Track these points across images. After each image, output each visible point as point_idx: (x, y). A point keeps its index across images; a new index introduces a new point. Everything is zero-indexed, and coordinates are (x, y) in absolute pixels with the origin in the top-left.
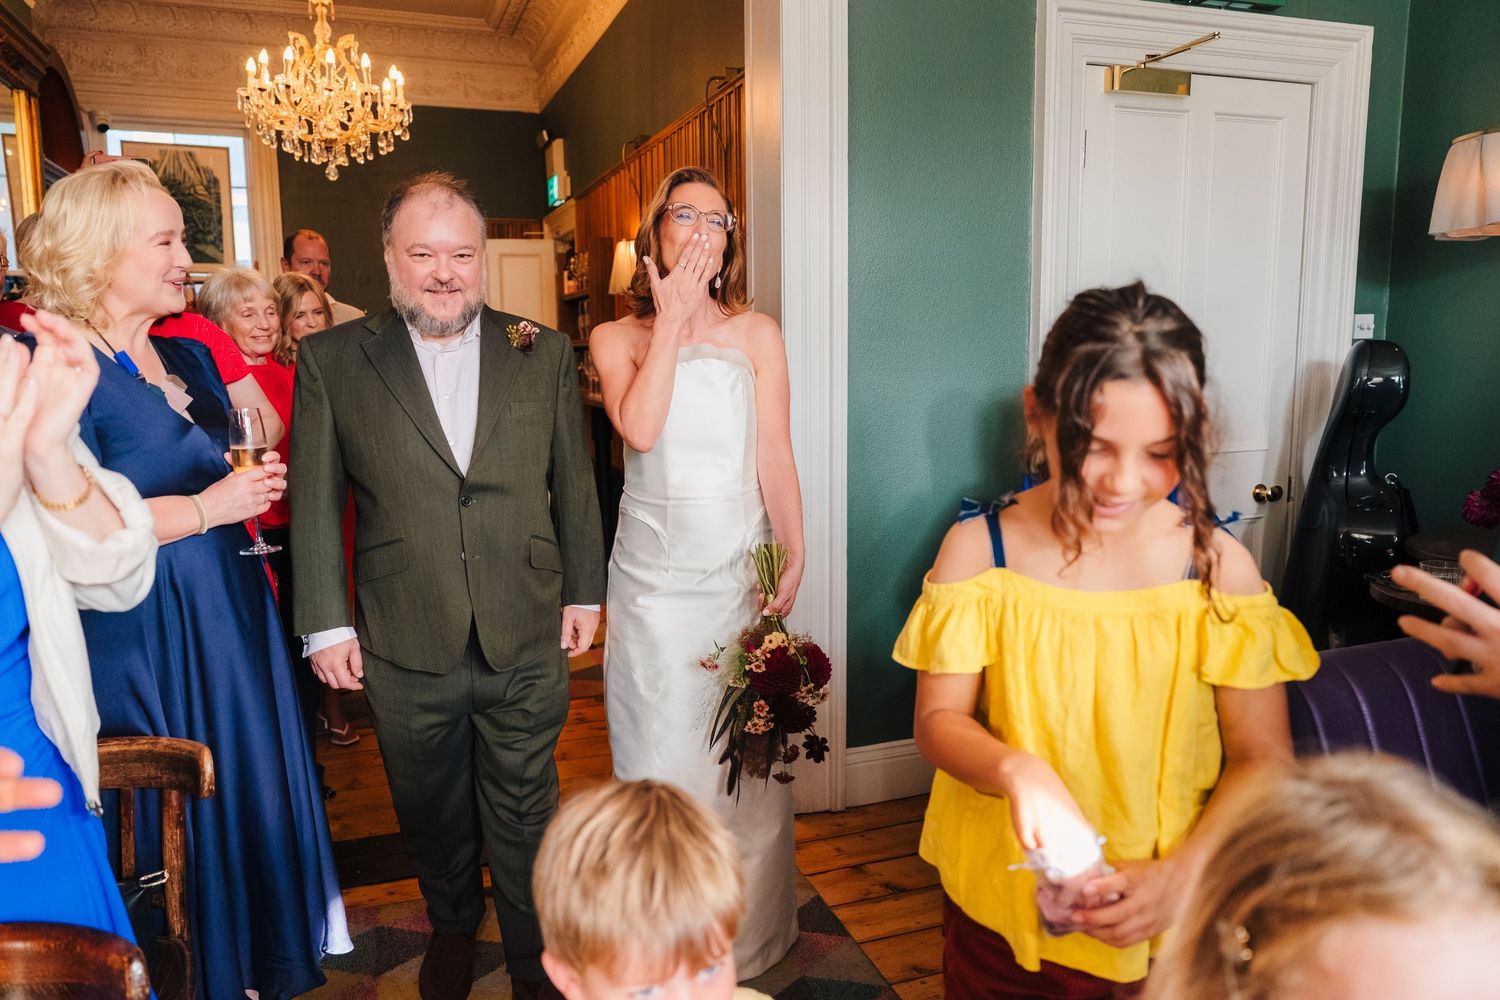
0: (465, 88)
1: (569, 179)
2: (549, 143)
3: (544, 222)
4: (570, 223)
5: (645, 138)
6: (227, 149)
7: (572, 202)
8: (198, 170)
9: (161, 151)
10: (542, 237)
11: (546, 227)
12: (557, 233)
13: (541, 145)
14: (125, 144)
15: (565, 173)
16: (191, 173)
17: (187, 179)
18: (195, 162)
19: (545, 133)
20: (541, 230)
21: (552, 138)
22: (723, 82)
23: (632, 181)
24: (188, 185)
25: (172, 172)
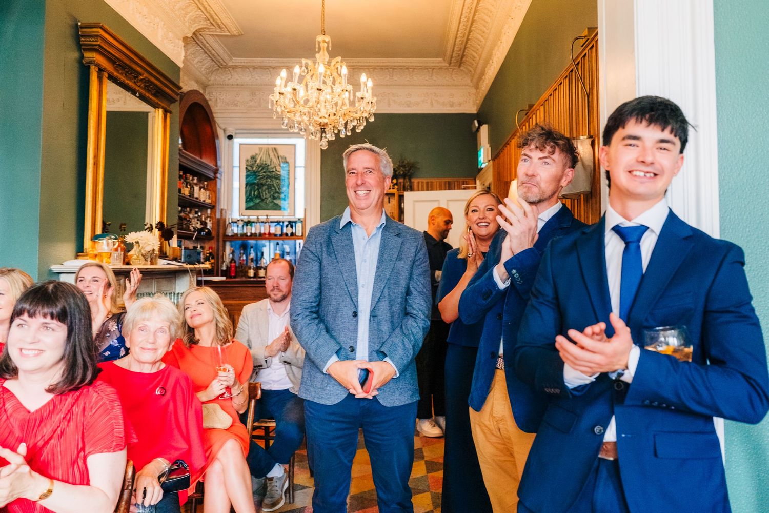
0: (432, 102)
1: (490, 149)
2: (478, 129)
3: (477, 179)
4: (490, 177)
5: (531, 106)
6: (295, 145)
7: (491, 163)
8: (278, 157)
9: (260, 148)
10: (475, 187)
11: (478, 182)
12: (484, 185)
13: (474, 130)
14: (242, 146)
15: (488, 145)
16: (275, 160)
17: (272, 164)
18: (277, 154)
19: (476, 122)
20: (475, 183)
21: (480, 124)
24: (272, 166)
25: (264, 160)
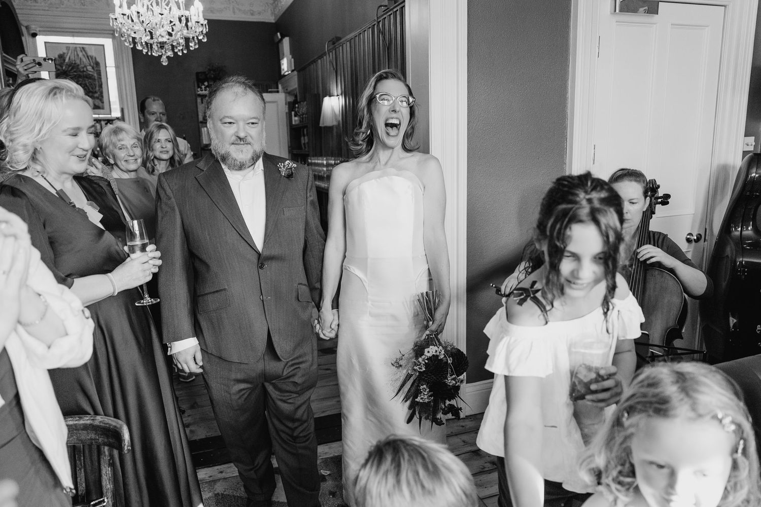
0: (234, 9)
1: (293, 60)
2: (281, 40)
3: (279, 83)
4: (294, 84)
5: (339, 39)
6: (103, 45)
7: (295, 73)
8: (88, 57)
9: (67, 47)
10: (278, 92)
11: (280, 86)
12: (287, 89)
13: (277, 40)
14: (46, 44)
15: (291, 56)
16: (84, 60)
17: (82, 63)
18: (86, 53)
19: (279, 34)
20: (278, 88)
21: (283, 36)
22: (387, 8)
23: (331, 62)
24: (83, 66)
25: (73, 59)
